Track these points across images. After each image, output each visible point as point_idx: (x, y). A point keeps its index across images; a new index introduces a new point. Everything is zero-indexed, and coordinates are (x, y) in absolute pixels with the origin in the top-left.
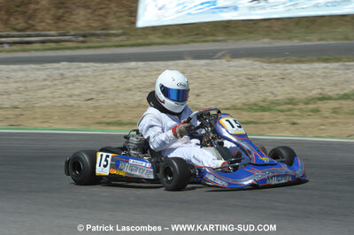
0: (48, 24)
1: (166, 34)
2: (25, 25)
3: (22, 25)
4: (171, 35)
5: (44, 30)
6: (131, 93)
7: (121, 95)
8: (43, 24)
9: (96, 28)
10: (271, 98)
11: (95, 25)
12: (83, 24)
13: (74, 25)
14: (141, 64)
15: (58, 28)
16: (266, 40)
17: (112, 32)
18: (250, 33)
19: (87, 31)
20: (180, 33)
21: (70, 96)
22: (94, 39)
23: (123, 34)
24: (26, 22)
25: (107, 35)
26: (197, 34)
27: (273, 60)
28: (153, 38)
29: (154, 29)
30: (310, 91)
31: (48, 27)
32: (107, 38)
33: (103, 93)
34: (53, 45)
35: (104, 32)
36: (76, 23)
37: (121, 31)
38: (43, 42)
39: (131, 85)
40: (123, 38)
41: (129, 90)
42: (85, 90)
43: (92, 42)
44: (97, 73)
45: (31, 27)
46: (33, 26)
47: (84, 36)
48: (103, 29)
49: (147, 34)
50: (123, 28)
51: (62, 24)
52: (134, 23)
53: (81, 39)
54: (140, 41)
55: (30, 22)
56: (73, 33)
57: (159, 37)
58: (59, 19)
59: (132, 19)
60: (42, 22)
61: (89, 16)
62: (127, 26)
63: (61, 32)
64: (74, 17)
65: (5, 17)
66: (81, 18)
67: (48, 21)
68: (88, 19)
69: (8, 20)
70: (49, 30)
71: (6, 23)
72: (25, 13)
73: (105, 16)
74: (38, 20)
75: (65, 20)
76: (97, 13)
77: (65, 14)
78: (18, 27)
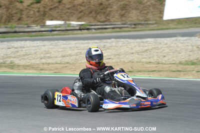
0: (117, 18)
1: (178, 23)
2: (105, 19)
3: (103, 19)
4: (181, 24)
5: (114, 22)
6: (132, 55)
7: (127, 56)
8: (114, 19)
9: (142, 21)
11: (141, 19)
12: (135, 18)
13: (130, 19)
14: (152, 40)
15: (122, 20)
17: (150, 22)
19: (137, 22)
20: (186, 22)
22: (140, 26)
23: (156, 23)
24: (105, 18)
25: (147, 24)
26: (196, 23)
28: (171, 26)
29: (173, 20)
31: (117, 20)
32: (147, 26)
33: (118, 55)
34: (118, 30)
35: (146, 22)
36: (132, 18)
37: (154, 22)
38: (113, 28)
39: (134, 51)
40: (156, 25)
41: (133, 53)
42: (109, 54)
44: (123, 45)
45: (108, 20)
46: (109, 19)
47: (135, 25)
49: (168, 23)
50: (155, 20)
51: (124, 19)
52: (162, 17)
53: (133, 26)
54: (164, 27)
55: (108, 18)
56: (129, 23)
57: (175, 25)
58: (122, 16)
59: (161, 15)
60: (113, 17)
61: (138, 14)
62: (158, 19)
63: (123, 22)
64: (130, 15)
65: (95, 15)
66: (134, 15)
67: (116, 17)
68: (138, 16)
69: (96, 17)
70: (118, 22)
71: (95, 18)
72: (105, 13)
73: (146, 14)
74: (111, 16)
75: (125, 17)
76: (142, 12)
77: (125, 13)
78: (101, 20)
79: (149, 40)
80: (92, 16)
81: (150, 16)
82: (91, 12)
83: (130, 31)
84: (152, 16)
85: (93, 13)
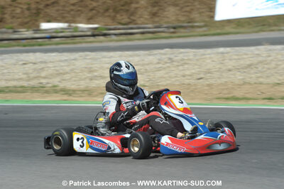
0: (146, 19)
1: (238, 25)
2: (128, 20)
3: (126, 20)
4: (243, 26)
8: (142, 19)
9: (183, 22)
11: (183, 19)
12: (173, 18)
13: (166, 20)
14: (228, 49)
15: (154, 22)
17: (196, 24)
19: (176, 24)
20: (250, 24)
21: (184, 76)
22: (182, 30)
23: (205, 26)
24: (129, 18)
25: (193, 27)
26: (264, 25)
28: (228, 29)
29: (229, 22)
31: (146, 22)
32: (193, 29)
36: (167, 17)
37: (202, 24)
38: (143, 33)
39: (230, 67)
40: (205, 29)
41: (230, 70)
43: (181, 32)
44: (197, 57)
45: (133, 22)
46: (134, 20)
47: (174, 28)
48: (189, 22)
49: (223, 26)
50: (204, 21)
51: (157, 19)
52: (213, 17)
53: (172, 30)
54: (219, 31)
55: (132, 18)
56: (165, 26)
57: (233, 28)
58: (154, 15)
59: (211, 14)
60: (141, 17)
61: (178, 12)
62: (207, 19)
63: (156, 25)
64: (166, 13)
65: (113, 14)
66: (171, 14)
67: (146, 17)
69: (115, 16)
70: (147, 24)
71: (114, 18)
72: (128, 10)
73: (190, 12)
74: (138, 16)
76: (183, 10)
77: (158, 10)
78: (123, 21)
80: (109, 16)
81: (195, 15)
82: (107, 10)
85: (111, 11)
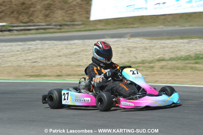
0: (41, 19)
1: (106, 24)
2: (29, 20)
3: (26, 20)
4: (109, 24)
5: (39, 22)
6: (60, 58)
7: (54, 59)
8: (37, 19)
9: (67, 21)
10: (134, 60)
11: (67, 19)
12: (60, 19)
13: (55, 19)
15: (46, 21)
16: (161, 27)
17: (76, 23)
18: (154, 22)
19: (63, 23)
20: (114, 23)
21: (25, 60)
22: (66, 27)
23: (83, 24)
24: (28, 18)
25: (73, 25)
26: (124, 24)
27: (154, 38)
28: (99, 26)
29: (100, 21)
30: (157, 55)
31: (41, 21)
32: (74, 27)
33: (44, 58)
34: (42, 31)
35: (72, 23)
36: (57, 18)
37: (81, 23)
38: (37, 29)
40: (82, 26)
41: (60, 56)
42: (35, 57)
43: (65, 29)
44: (50, 47)
45: (31, 21)
46: (32, 20)
47: (60, 26)
49: (96, 24)
50: (82, 21)
51: (48, 19)
52: (89, 18)
53: (59, 27)
54: (92, 28)
55: (31, 18)
56: (54, 24)
57: (103, 26)
58: (47, 16)
59: (88, 15)
60: (37, 18)
61: (64, 14)
62: (85, 19)
63: (48, 23)
64: (55, 15)
65: (16, 16)
66: (59, 16)
67: (41, 17)
68: (63, 16)
69: (18, 17)
70: (41, 22)
71: (17, 19)
72: (27, 13)
73: (73, 14)
74: (35, 17)
75: (50, 17)
76: (68, 12)
77: (50, 13)
78: (24, 21)
79: (76, 41)
80: (14, 17)
81: (76, 16)
82: (12, 13)
83: (55, 32)
84: (78, 17)
85: (15, 13)
